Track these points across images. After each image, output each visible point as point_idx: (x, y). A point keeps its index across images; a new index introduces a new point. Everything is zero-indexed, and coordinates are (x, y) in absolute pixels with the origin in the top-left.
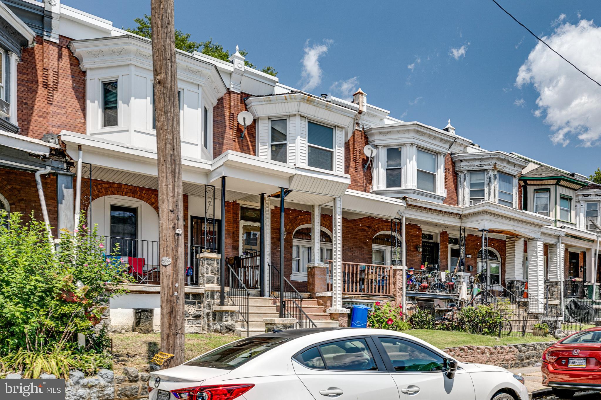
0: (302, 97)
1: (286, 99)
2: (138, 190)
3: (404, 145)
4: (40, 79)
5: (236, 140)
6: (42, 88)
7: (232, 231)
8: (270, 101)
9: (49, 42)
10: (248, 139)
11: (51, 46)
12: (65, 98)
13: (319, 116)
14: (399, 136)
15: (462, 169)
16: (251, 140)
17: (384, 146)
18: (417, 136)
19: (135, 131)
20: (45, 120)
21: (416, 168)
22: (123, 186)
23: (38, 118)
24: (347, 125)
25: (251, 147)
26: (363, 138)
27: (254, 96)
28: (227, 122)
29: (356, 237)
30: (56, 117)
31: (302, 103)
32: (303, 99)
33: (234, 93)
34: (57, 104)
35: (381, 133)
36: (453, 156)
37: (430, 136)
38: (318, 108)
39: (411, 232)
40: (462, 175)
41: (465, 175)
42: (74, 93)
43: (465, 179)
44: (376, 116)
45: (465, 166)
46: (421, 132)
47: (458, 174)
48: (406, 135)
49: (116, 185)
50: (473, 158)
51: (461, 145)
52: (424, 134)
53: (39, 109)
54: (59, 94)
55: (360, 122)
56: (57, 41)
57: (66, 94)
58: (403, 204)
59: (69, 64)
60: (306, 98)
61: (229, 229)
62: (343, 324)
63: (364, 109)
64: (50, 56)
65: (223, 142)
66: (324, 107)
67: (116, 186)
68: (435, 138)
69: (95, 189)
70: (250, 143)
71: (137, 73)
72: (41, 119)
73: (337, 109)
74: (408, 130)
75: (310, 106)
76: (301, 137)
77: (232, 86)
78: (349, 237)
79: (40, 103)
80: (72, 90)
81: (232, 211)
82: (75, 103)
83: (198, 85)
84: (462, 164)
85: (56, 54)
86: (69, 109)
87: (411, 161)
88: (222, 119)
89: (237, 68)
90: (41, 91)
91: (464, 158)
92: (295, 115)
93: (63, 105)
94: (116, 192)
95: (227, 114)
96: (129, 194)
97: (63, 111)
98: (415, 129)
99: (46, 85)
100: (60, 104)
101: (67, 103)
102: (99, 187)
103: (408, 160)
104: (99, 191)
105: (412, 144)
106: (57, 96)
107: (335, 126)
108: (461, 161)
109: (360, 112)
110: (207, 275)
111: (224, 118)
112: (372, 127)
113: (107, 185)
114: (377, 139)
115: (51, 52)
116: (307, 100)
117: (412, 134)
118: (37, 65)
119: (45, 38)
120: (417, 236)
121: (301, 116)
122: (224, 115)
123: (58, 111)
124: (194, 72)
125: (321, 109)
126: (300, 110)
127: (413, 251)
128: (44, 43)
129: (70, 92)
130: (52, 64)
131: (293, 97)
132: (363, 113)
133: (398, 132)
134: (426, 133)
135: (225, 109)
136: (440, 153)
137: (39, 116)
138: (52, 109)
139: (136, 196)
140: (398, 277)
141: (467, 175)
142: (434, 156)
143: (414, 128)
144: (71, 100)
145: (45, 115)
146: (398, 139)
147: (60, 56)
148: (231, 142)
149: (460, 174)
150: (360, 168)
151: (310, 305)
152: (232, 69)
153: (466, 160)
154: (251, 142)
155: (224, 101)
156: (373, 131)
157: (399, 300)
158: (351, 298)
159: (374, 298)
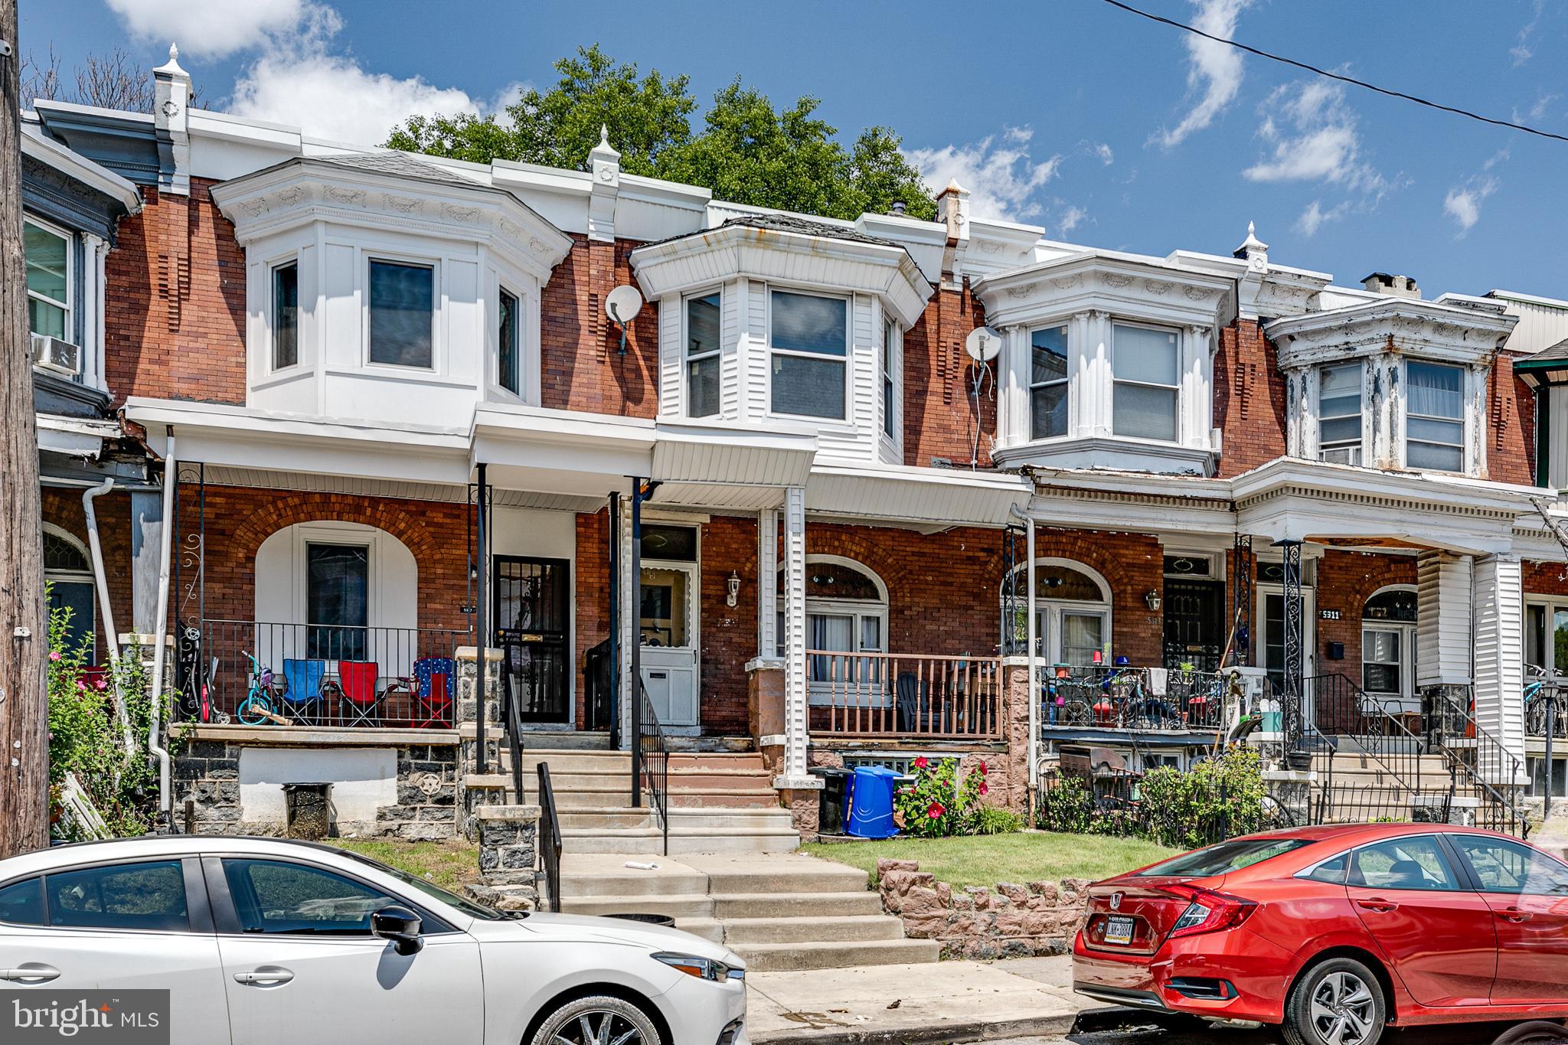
0: (743, 234)
1: (709, 245)
2: (366, 504)
3: (1071, 317)
4: (154, 281)
5: (607, 359)
6: (158, 298)
7: (596, 585)
8: (675, 252)
9: (170, 196)
10: (638, 352)
11: (173, 205)
12: (205, 314)
13: (797, 275)
14: (1059, 294)
15: (1294, 362)
16: (647, 354)
17: (1024, 326)
18: (1107, 289)
19: (328, 373)
20: (162, 367)
21: (1109, 378)
22: (333, 499)
23: (148, 367)
24: (882, 286)
25: (645, 373)
26: (968, 310)
27: (649, 244)
28: (584, 319)
29: (950, 579)
30: (185, 359)
31: (744, 250)
32: (746, 238)
33: (599, 243)
34: (188, 329)
35: (1011, 292)
36: (1266, 326)
37: (1148, 284)
38: (791, 256)
39: (1125, 556)
40: (1296, 380)
41: (1304, 378)
42: (223, 300)
43: (1304, 389)
44: (1004, 246)
45: (1301, 353)
46: (1119, 276)
47: (1286, 377)
48: (1077, 290)
49: (317, 496)
50: (1322, 326)
51: (1294, 291)
52: (1129, 281)
53: (151, 345)
54: (191, 307)
55: (956, 270)
56: (186, 192)
57: (206, 304)
58: (1023, 488)
59: (213, 236)
60: (754, 235)
61: (591, 580)
62: (804, 818)
63: (964, 234)
64: (172, 227)
65: (573, 368)
66: (809, 250)
67: (317, 498)
68: (1167, 287)
69: (272, 510)
70: (642, 363)
71: (331, 239)
72: (156, 367)
73: (844, 250)
74: (1080, 275)
75: (769, 253)
76: (751, 335)
77: (592, 227)
78: (927, 583)
79: (153, 333)
80: (221, 295)
81: (596, 536)
82: (225, 321)
83: (477, 244)
84: (1294, 347)
85: (184, 223)
86: (214, 336)
87: (1093, 362)
88: (568, 311)
89: (601, 182)
90: (157, 306)
91: (1298, 329)
92: (735, 281)
93: (201, 330)
94: (318, 513)
95: (582, 297)
96: (346, 516)
97: (201, 344)
98: (1096, 272)
99: (164, 292)
100: (195, 329)
101: (210, 325)
102: (280, 505)
103: (1083, 359)
104: (280, 516)
105: (1093, 312)
106: (189, 312)
107: (851, 295)
108: (1292, 338)
109: (952, 243)
110: (466, 701)
111: (576, 310)
112: (986, 278)
113: (297, 500)
114: (1004, 311)
115: (172, 217)
116: (759, 240)
117: (1092, 286)
118: (148, 249)
119: (162, 188)
120: (1148, 567)
121: (751, 281)
122: (574, 302)
123: (191, 345)
124: (463, 216)
125: (800, 258)
126: (743, 268)
127: (1133, 609)
128: (160, 200)
129: (216, 299)
130: (175, 244)
131: (721, 237)
132: (959, 243)
133: (1055, 283)
134: (1133, 278)
135: (577, 287)
136: (1184, 328)
137: (151, 361)
138: (177, 342)
139: (362, 518)
141: (1309, 378)
142: (1172, 339)
143: (1091, 268)
144: (217, 315)
145: (163, 357)
146: (1055, 302)
147: (193, 223)
148: (593, 365)
149: (1291, 376)
150: (959, 392)
151: (742, 767)
152: (588, 187)
153: (1305, 335)
154: (645, 359)
155: (575, 267)
156: (990, 290)
157: (1017, 750)
158: (869, 748)
159: (941, 747)
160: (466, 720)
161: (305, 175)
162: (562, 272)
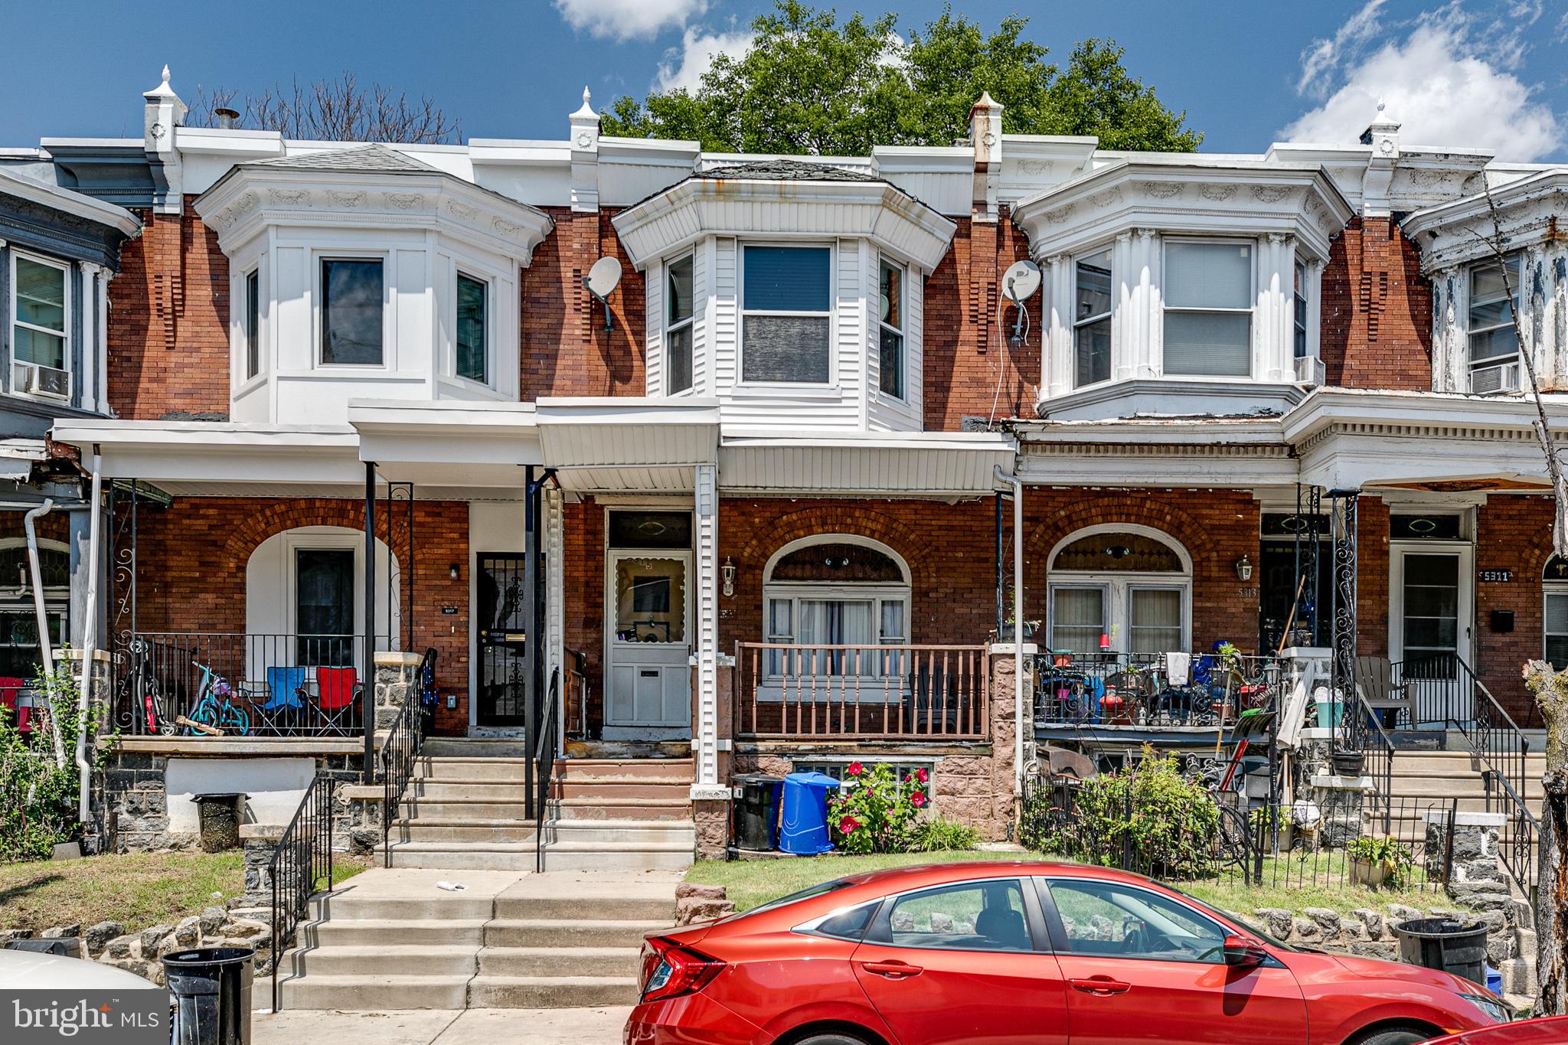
0: (699, 187)
1: (672, 203)
2: (349, 507)
3: (1113, 241)
4: (152, 301)
5: (594, 337)
6: (156, 318)
7: (582, 580)
8: (647, 215)
9: (164, 217)
10: (626, 327)
11: (167, 225)
12: (198, 329)
13: (767, 226)
14: (1099, 213)
15: (1437, 264)
16: (635, 328)
17: (1067, 255)
18: (1150, 201)
19: (280, 378)
20: (160, 385)
21: (1158, 307)
22: (318, 504)
23: (148, 385)
24: (867, 228)
25: (634, 348)
26: (1008, 243)
27: (628, 208)
28: (569, 297)
29: (984, 555)
30: (180, 375)
31: (704, 204)
32: (704, 191)
33: (582, 215)
34: (183, 345)
35: (1050, 217)
36: (1403, 223)
37: (1204, 189)
38: (757, 206)
39: (1209, 517)
40: (1441, 286)
41: (1450, 282)
42: (215, 313)
43: (1450, 297)
44: (1050, 164)
45: (1445, 252)
46: (1165, 184)
47: (1431, 283)
48: (1116, 207)
49: (302, 502)
50: (1466, 215)
51: (1443, 176)
52: (1178, 188)
53: (151, 364)
54: (186, 323)
55: (991, 199)
56: (177, 210)
57: (200, 319)
58: (1004, 447)
59: (206, 251)
60: (713, 188)
61: (576, 574)
62: (710, 831)
63: (995, 156)
64: (166, 246)
65: (557, 350)
66: (776, 197)
67: (303, 504)
68: (1230, 190)
69: (260, 519)
70: (630, 338)
72: (155, 385)
73: (816, 192)
74: (1117, 187)
75: (731, 205)
76: (719, 297)
77: (574, 199)
78: (956, 560)
79: (152, 351)
80: (213, 308)
81: (581, 527)
82: (217, 334)
83: (425, 231)
84: (1438, 245)
85: (177, 241)
86: (207, 350)
87: (1137, 289)
88: (553, 290)
89: (578, 149)
90: (156, 326)
91: (1437, 223)
92: (703, 241)
93: (195, 345)
94: (303, 519)
95: (567, 274)
96: (330, 520)
97: (195, 359)
98: (1134, 183)
99: (160, 310)
100: (189, 345)
101: (203, 339)
102: (268, 513)
103: (1124, 287)
104: (268, 524)
105: (1134, 231)
106: (184, 328)
107: (834, 241)
108: (1433, 234)
109: (982, 169)
111: (561, 288)
112: (1020, 204)
113: (283, 507)
114: (1048, 240)
115: (166, 237)
116: (719, 192)
117: (1132, 200)
118: (148, 270)
119: (157, 210)
120: (1242, 529)
121: (719, 239)
122: (559, 280)
123: (187, 360)
124: (406, 204)
125: (767, 207)
126: (706, 225)
127: (1220, 580)
128: (155, 221)
129: (208, 313)
130: (169, 263)
131: (680, 193)
132: (990, 167)
133: (1093, 200)
134: (1183, 184)
135: (562, 264)
136: (1258, 238)
137: (151, 380)
138: (174, 358)
139: (345, 522)
140: (999, 678)
141: (1456, 282)
142: (1244, 253)
143: (1126, 179)
144: (209, 329)
145: (161, 375)
146: (1095, 223)
147: (186, 240)
148: (578, 345)
149: (1436, 281)
150: (998, 340)
152: (566, 156)
153: (1448, 228)
154: (634, 333)
155: (559, 243)
156: (1026, 217)
157: (1002, 752)
158: (824, 751)
159: (909, 750)
160: (380, 727)
161: (247, 181)
162: (545, 251)
